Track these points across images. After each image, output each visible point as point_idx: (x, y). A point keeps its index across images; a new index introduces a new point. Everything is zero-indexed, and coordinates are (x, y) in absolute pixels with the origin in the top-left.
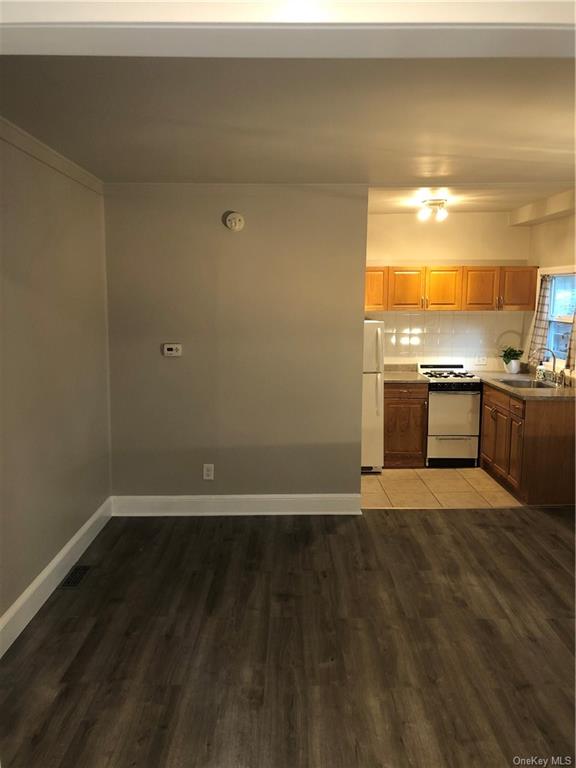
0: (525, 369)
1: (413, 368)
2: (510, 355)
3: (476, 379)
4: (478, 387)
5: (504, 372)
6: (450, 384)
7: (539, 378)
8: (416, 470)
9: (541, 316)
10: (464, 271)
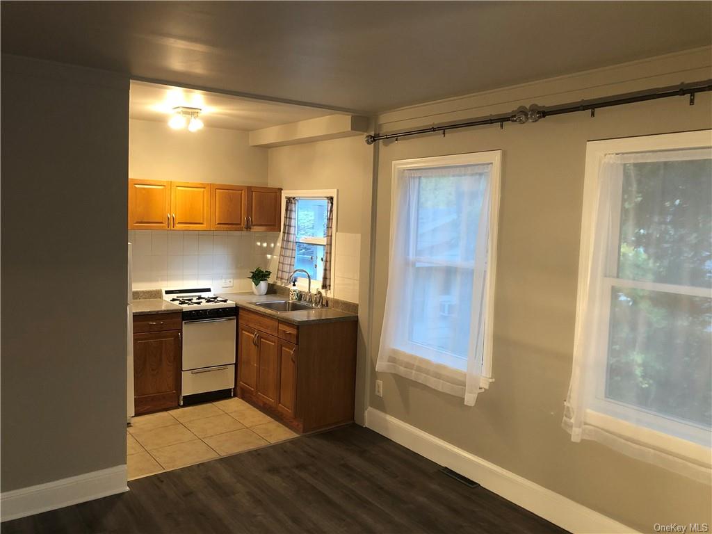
0: (272, 290)
1: (157, 294)
2: (259, 276)
3: (230, 303)
4: (233, 312)
5: (252, 293)
6: (205, 311)
7: (292, 299)
8: (171, 412)
9: (288, 237)
10: (213, 188)
